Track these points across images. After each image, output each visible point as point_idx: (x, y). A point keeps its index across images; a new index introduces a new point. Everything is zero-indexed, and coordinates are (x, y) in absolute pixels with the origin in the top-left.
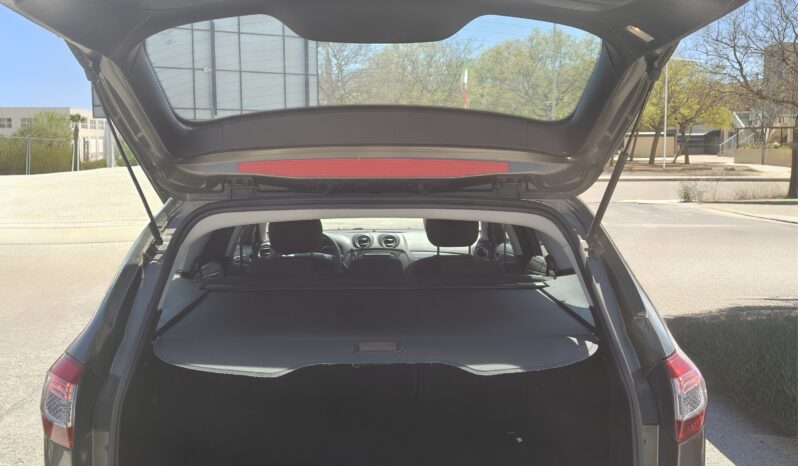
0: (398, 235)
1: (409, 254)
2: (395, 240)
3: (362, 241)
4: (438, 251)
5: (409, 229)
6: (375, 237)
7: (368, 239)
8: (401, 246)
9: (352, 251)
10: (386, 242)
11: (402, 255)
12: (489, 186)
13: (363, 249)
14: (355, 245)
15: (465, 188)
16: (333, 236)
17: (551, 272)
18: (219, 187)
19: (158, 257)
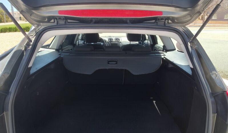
0: (120, 38)
1: (122, 43)
2: (119, 40)
3: (111, 40)
4: (130, 42)
5: (122, 36)
6: (114, 38)
7: (112, 39)
8: (120, 41)
9: (108, 42)
10: (117, 40)
11: (121, 43)
12: (154, 21)
13: (111, 42)
14: (109, 41)
15: (144, 22)
16: (103, 38)
17: (164, 50)
18: (53, 21)
19: (31, 47)
